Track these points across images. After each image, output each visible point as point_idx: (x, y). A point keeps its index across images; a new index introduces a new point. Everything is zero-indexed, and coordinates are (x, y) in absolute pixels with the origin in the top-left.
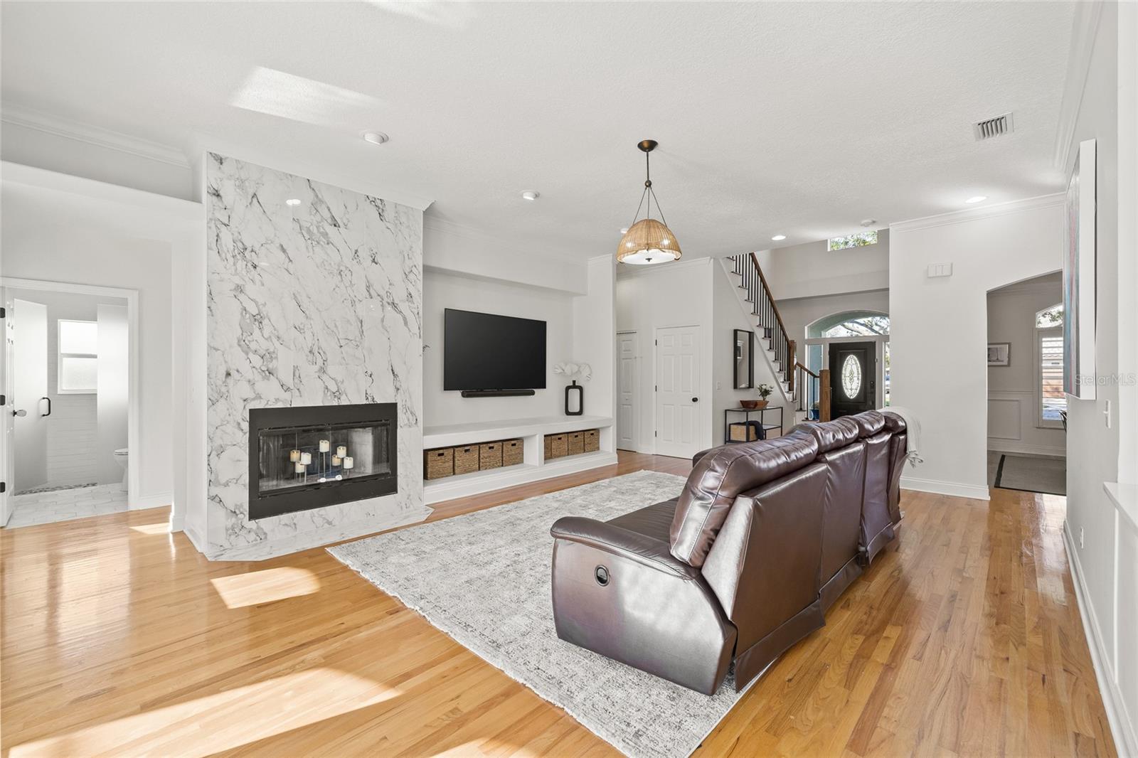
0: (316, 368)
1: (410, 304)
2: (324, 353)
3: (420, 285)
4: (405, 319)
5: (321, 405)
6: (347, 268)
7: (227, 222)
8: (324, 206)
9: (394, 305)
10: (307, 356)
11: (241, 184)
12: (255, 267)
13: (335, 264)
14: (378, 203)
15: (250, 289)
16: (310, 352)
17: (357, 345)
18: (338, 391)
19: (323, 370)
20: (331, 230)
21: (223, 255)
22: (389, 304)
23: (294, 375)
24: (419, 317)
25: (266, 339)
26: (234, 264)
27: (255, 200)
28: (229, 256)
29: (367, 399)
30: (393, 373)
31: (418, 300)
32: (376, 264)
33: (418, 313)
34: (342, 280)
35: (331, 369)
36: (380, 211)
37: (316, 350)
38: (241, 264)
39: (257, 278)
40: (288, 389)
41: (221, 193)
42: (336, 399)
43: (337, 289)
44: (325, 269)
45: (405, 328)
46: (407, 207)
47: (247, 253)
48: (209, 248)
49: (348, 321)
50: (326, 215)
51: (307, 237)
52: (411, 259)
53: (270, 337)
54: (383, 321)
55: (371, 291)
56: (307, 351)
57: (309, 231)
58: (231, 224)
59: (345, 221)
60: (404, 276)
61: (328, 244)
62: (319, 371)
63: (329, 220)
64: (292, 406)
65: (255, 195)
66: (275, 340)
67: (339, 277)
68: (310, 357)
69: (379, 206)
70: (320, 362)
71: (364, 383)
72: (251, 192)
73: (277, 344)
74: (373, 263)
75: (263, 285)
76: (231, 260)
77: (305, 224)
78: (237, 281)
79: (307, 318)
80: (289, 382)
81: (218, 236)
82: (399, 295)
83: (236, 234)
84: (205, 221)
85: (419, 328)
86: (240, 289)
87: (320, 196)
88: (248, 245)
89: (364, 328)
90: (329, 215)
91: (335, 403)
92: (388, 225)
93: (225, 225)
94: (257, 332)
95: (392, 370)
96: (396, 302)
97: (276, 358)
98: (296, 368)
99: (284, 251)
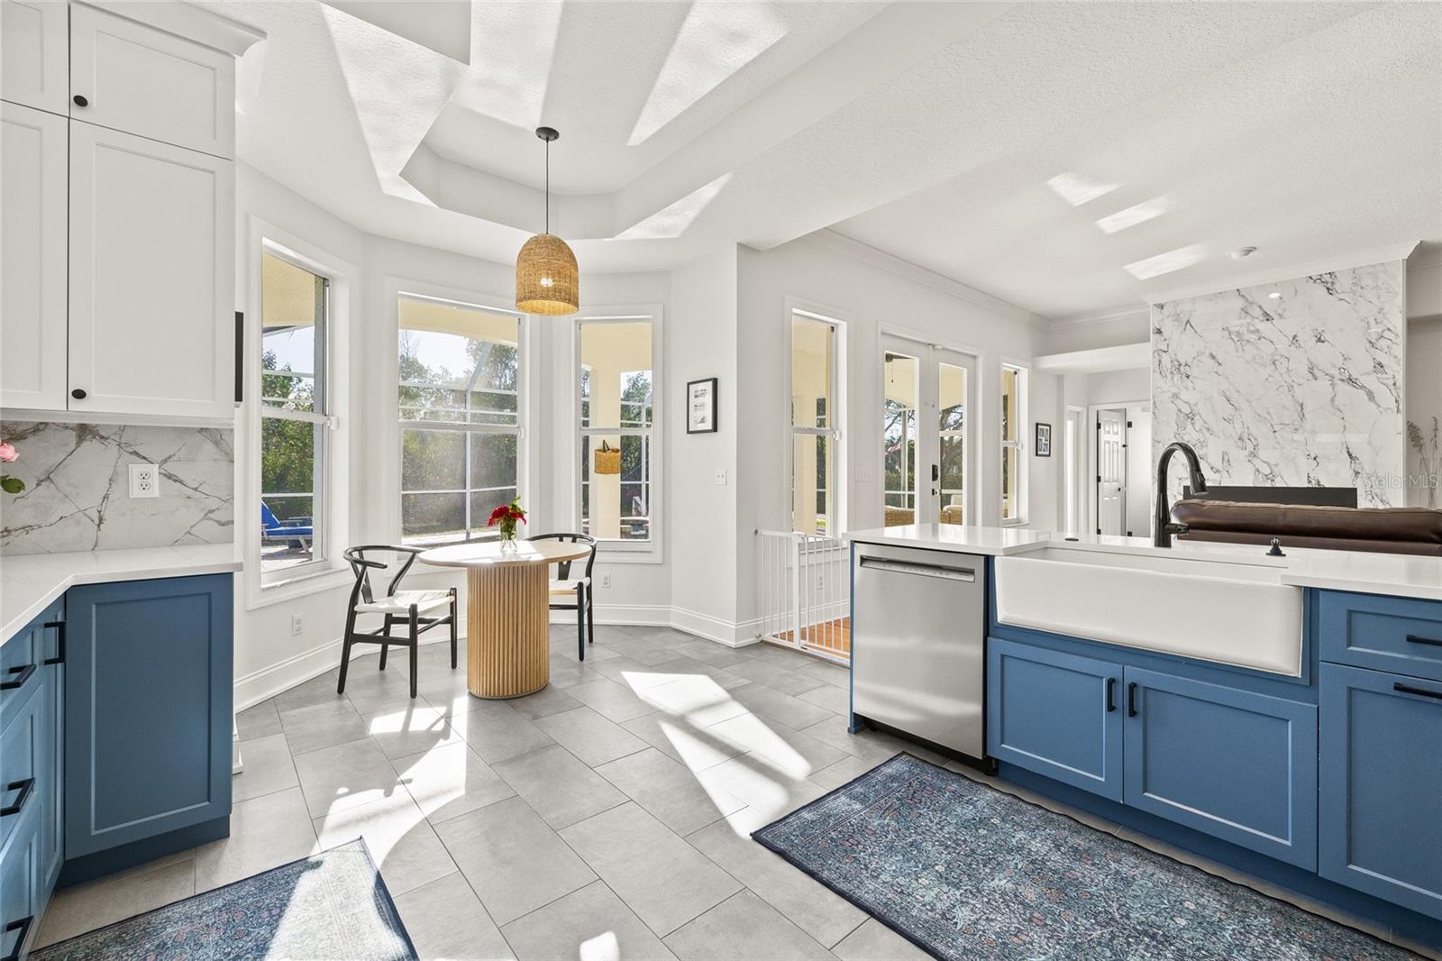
0: (1246, 453)
1: (1379, 375)
2: (1255, 439)
3: (1399, 350)
4: (1371, 396)
5: (1252, 485)
6: (1282, 356)
7: (1166, 349)
8: (1254, 306)
9: (1351, 381)
10: (1236, 442)
11: (1177, 317)
12: (1188, 377)
13: (1267, 356)
14: (1327, 278)
15: (1184, 395)
16: (1240, 439)
17: (1296, 429)
18: (1271, 473)
19: (1253, 454)
20: (1263, 326)
21: (1163, 374)
22: (1342, 380)
23: (1223, 459)
24: (1396, 388)
25: (1197, 431)
26: (1172, 378)
27: (1188, 325)
28: (1168, 374)
29: (1310, 482)
30: (1350, 455)
31: (1396, 370)
32: (1323, 342)
33: (1395, 384)
34: (1276, 369)
35: (1262, 454)
36: (1329, 285)
37: (1245, 437)
38: (1177, 377)
39: (1190, 385)
40: (1218, 471)
41: (1162, 330)
42: (1269, 481)
43: (1270, 379)
44: (1256, 363)
45: (1373, 405)
46: (1373, 266)
47: (1182, 368)
48: (1154, 372)
49: (1284, 407)
50: (1258, 312)
51: (1236, 339)
52: (1381, 322)
53: (1201, 430)
54: (1333, 400)
55: (1316, 372)
56: (1236, 438)
57: (1238, 333)
58: (1170, 350)
59: (1280, 311)
60: (1368, 345)
61: (1259, 339)
62: (1249, 455)
63: (1261, 318)
64: (1222, 485)
65: (1188, 321)
66: (1204, 431)
67: (1273, 367)
68: (1240, 443)
69: (1328, 283)
70: (1250, 447)
71: (1305, 466)
72: (1185, 320)
73: (1207, 435)
74: (1320, 343)
75: (1194, 389)
76: (1169, 376)
77: (1234, 329)
78: (1174, 390)
79: (1236, 409)
80: (1219, 465)
81: (1160, 361)
82: (1361, 366)
83: (1173, 356)
84: (1151, 353)
85: (1397, 401)
86: (1176, 396)
87: (1250, 299)
88: (1182, 361)
89: (1305, 411)
90: (1261, 312)
91: (1268, 484)
92: (1341, 296)
93: (1165, 352)
94: (1189, 426)
95: (1348, 452)
96: (1354, 376)
97: (1207, 446)
98: (1225, 453)
99: (1213, 357)
